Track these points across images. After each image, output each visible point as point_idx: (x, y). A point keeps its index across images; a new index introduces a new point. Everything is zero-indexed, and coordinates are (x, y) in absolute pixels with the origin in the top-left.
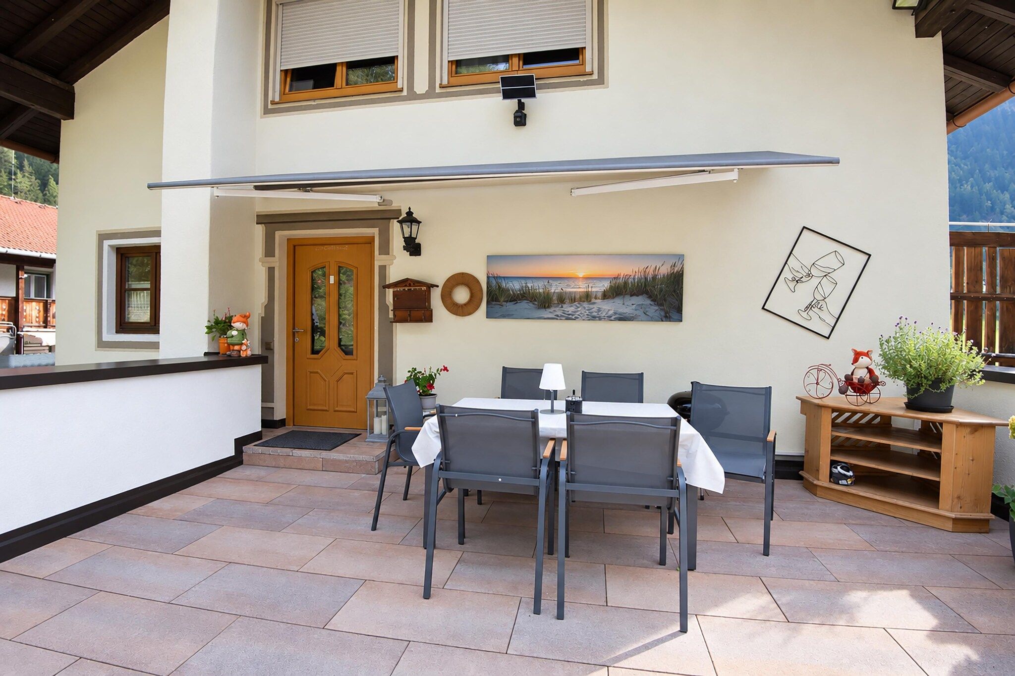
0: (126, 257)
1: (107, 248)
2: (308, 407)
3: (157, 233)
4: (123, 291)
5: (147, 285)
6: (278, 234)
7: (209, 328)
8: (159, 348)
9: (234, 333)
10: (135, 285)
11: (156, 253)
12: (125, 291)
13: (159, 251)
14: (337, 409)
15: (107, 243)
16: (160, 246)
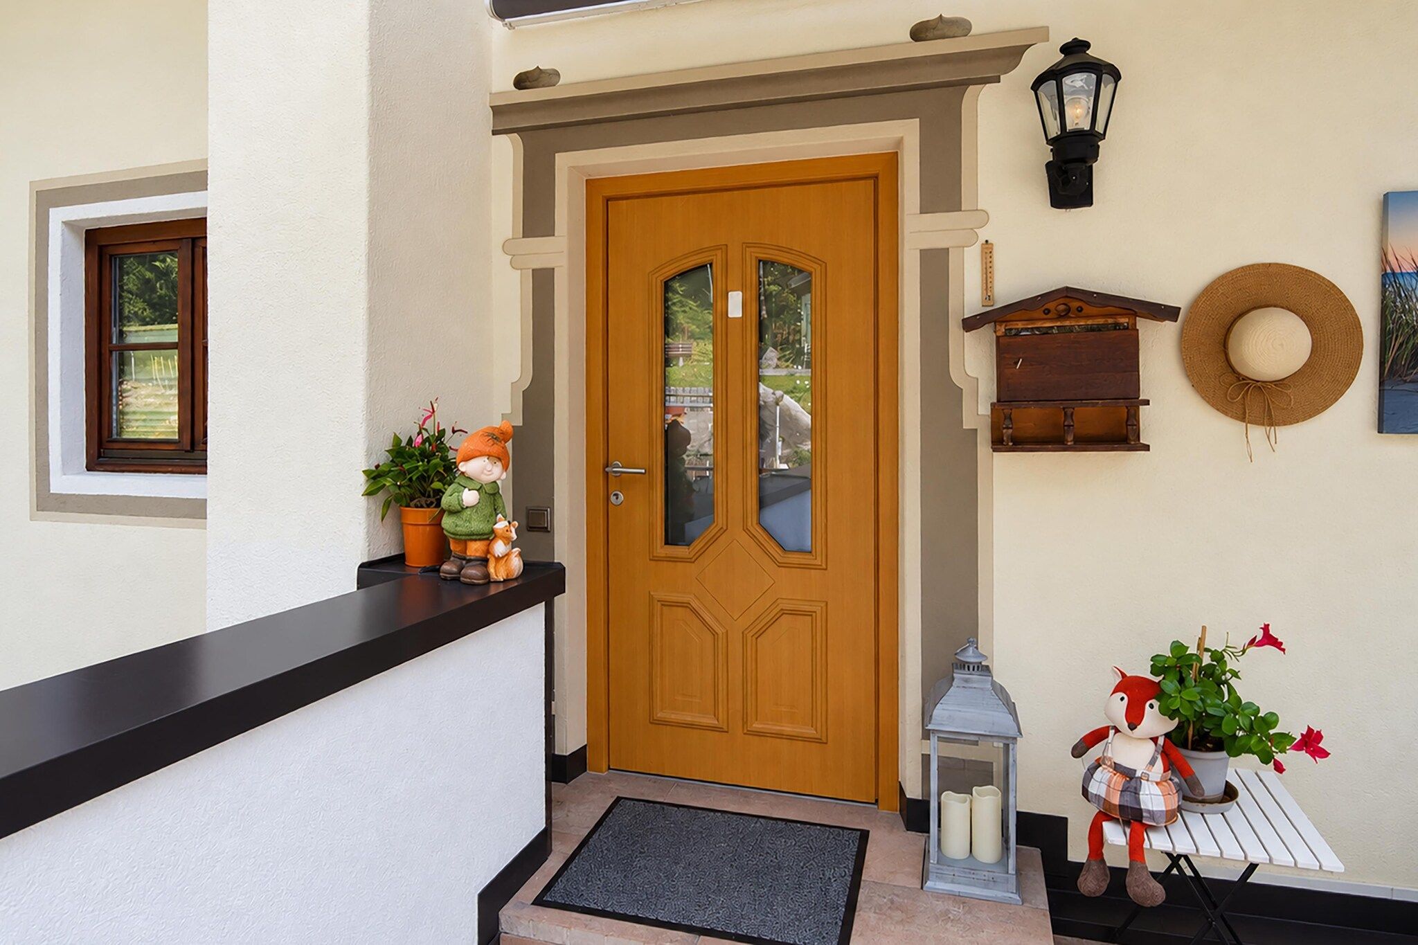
0: (111, 256)
1: (59, 233)
2: (659, 715)
3: (197, 180)
4: (105, 351)
5: (170, 333)
6: (563, 161)
7: (375, 476)
8: (206, 518)
9: (470, 497)
10: (137, 333)
11: (194, 240)
12: (111, 352)
13: (204, 235)
14: (757, 726)
15: (58, 216)
16: (204, 220)
